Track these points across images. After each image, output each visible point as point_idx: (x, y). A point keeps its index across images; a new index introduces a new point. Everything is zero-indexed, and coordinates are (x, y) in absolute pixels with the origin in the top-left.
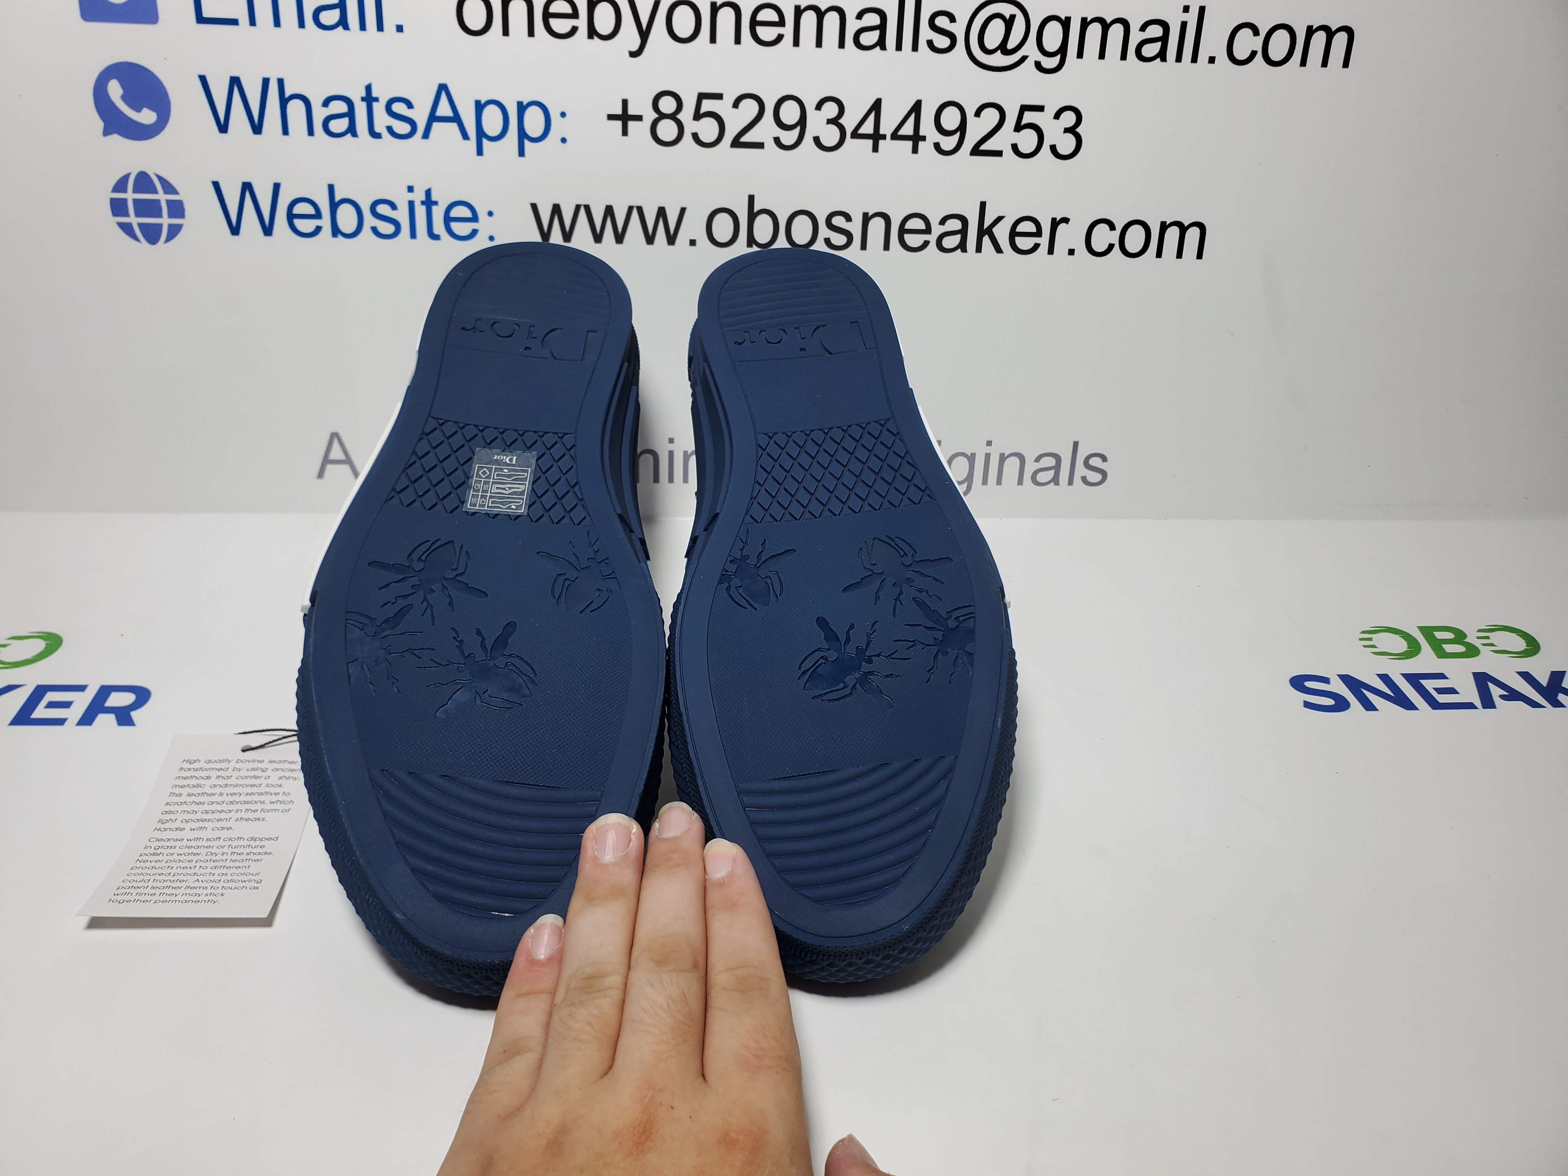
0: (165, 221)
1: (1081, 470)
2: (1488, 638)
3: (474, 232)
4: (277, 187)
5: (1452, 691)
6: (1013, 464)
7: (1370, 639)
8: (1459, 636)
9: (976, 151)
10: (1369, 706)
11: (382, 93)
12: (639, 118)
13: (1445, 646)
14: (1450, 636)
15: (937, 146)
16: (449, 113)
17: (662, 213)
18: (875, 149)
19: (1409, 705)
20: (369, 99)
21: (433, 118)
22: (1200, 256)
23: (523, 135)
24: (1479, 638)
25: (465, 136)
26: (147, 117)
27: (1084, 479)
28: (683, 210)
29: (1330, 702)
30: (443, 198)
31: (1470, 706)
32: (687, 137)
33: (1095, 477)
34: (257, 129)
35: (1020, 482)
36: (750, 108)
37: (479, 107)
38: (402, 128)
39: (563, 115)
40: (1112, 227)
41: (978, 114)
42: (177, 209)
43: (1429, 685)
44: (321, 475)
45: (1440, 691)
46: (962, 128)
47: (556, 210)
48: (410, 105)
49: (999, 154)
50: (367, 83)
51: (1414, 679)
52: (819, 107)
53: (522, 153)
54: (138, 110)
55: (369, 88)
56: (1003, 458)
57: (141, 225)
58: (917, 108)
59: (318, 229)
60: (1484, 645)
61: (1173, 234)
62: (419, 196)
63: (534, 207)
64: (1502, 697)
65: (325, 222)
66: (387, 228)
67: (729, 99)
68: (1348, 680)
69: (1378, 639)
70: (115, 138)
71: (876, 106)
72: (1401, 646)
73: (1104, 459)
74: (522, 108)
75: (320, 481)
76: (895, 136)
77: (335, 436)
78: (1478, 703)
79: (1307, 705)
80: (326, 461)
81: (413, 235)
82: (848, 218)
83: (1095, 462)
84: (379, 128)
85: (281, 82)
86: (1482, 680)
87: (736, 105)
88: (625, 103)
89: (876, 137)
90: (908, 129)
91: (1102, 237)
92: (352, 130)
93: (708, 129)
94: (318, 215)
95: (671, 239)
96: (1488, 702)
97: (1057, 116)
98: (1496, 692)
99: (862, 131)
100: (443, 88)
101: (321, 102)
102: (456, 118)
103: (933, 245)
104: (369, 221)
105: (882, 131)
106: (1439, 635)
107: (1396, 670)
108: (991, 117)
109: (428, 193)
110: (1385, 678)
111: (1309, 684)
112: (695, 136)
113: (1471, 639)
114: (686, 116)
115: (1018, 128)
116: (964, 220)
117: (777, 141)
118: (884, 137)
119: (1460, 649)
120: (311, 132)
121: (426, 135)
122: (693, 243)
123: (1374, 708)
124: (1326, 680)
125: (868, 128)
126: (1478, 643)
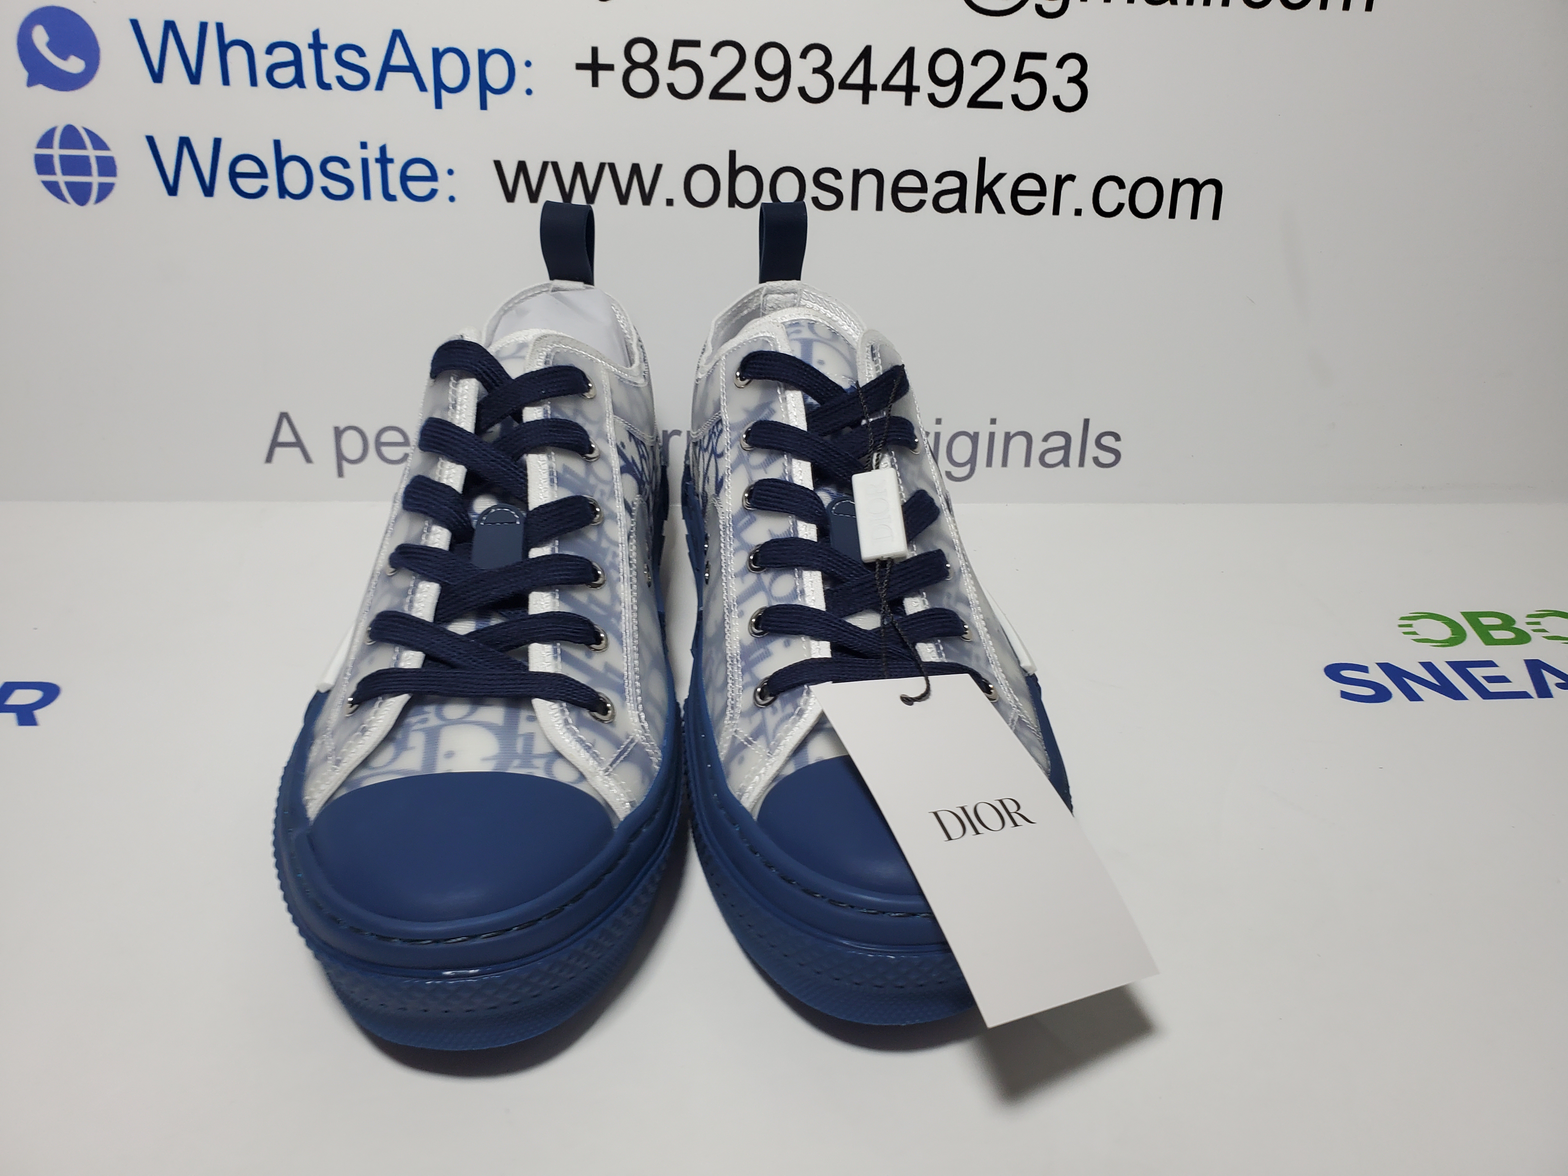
0: (95, 179)
1: (1092, 450)
2: (1538, 623)
3: (433, 193)
4: (217, 142)
5: (1503, 679)
6: (1018, 445)
7: (1410, 626)
8: (1508, 622)
9: (974, 103)
10: (1413, 696)
11: (332, 40)
12: (610, 67)
13: (1492, 633)
14: (1497, 621)
15: (932, 97)
16: (405, 62)
17: (636, 170)
18: (866, 100)
19: (1457, 695)
20: (317, 46)
21: (387, 68)
22: (1216, 216)
23: (485, 86)
24: (1528, 623)
25: (423, 88)
26: (74, 65)
27: (1096, 460)
28: (659, 167)
29: (1370, 692)
30: (399, 155)
31: (1524, 695)
32: (663, 88)
33: (1107, 458)
34: (195, 78)
35: (1027, 463)
36: (730, 56)
37: (438, 56)
38: (354, 78)
39: (528, 64)
40: (1122, 185)
41: (975, 62)
42: (108, 167)
43: (1478, 673)
44: (269, 459)
45: (1490, 679)
46: (958, 78)
47: (522, 167)
48: (361, 53)
49: (998, 105)
50: (314, 29)
51: (1460, 667)
52: (804, 55)
53: (484, 106)
54: (65, 58)
55: (316, 34)
56: (1008, 437)
57: (68, 185)
58: (909, 56)
59: (264, 190)
60: (1534, 631)
61: (1187, 191)
62: (373, 153)
63: (498, 164)
64: (1558, 685)
65: (272, 181)
66: (339, 188)
67: (707, 46)
68: (1388, 668)
69: (1418, 625)
70: (40, 89)
71: (866, 55)
72: (1445, 632)
73: (1117, 438)
74: (483, 57)
75: (268, 465)
76: (887, 86)
77: (284, 416)
78: (1532, 691)
79: (1345, 695)
80: (275, 444)
81: (367, 196)
82: (837, 175)
83: (1108, 441)
84: (329, 77)
85: (220, 27)
86: (1535, 668)
87: (715, 52)
88: (595, 51)
89: (866, 88)
90: (900, 79)
91: (1111, 196)
92: (299, 80)
93: (685, 79)
94: (263, 174)
95: (647, 199)
96: (1544, 691)
97: (1060, 64)
98: (1551, 680)
99: (850, 81)
100: (397, 34)
101: (264, 49)
102: (412, 68)
103: (929, 205)
104: (320, 180)
105: (872, 81)
106: (1485, 621)
107: (1441, 658)
108: (989, 65)
109: (383, 149)
110: (1429, 666)
111: (1346, 673)
112: (671, 87)
113: (1520, 624)
114: (661, 65)
115: (1019, 77)
116: (962, 177)
117: (760, 92)
118: (874, 87)
119: (1510, 635)
120: (254, 82)
121: (380, 86)
122: (670, 202)
123: (1419, 699)
124: (1364, 669)
125: (857, 78)
126: (1528, 629)
